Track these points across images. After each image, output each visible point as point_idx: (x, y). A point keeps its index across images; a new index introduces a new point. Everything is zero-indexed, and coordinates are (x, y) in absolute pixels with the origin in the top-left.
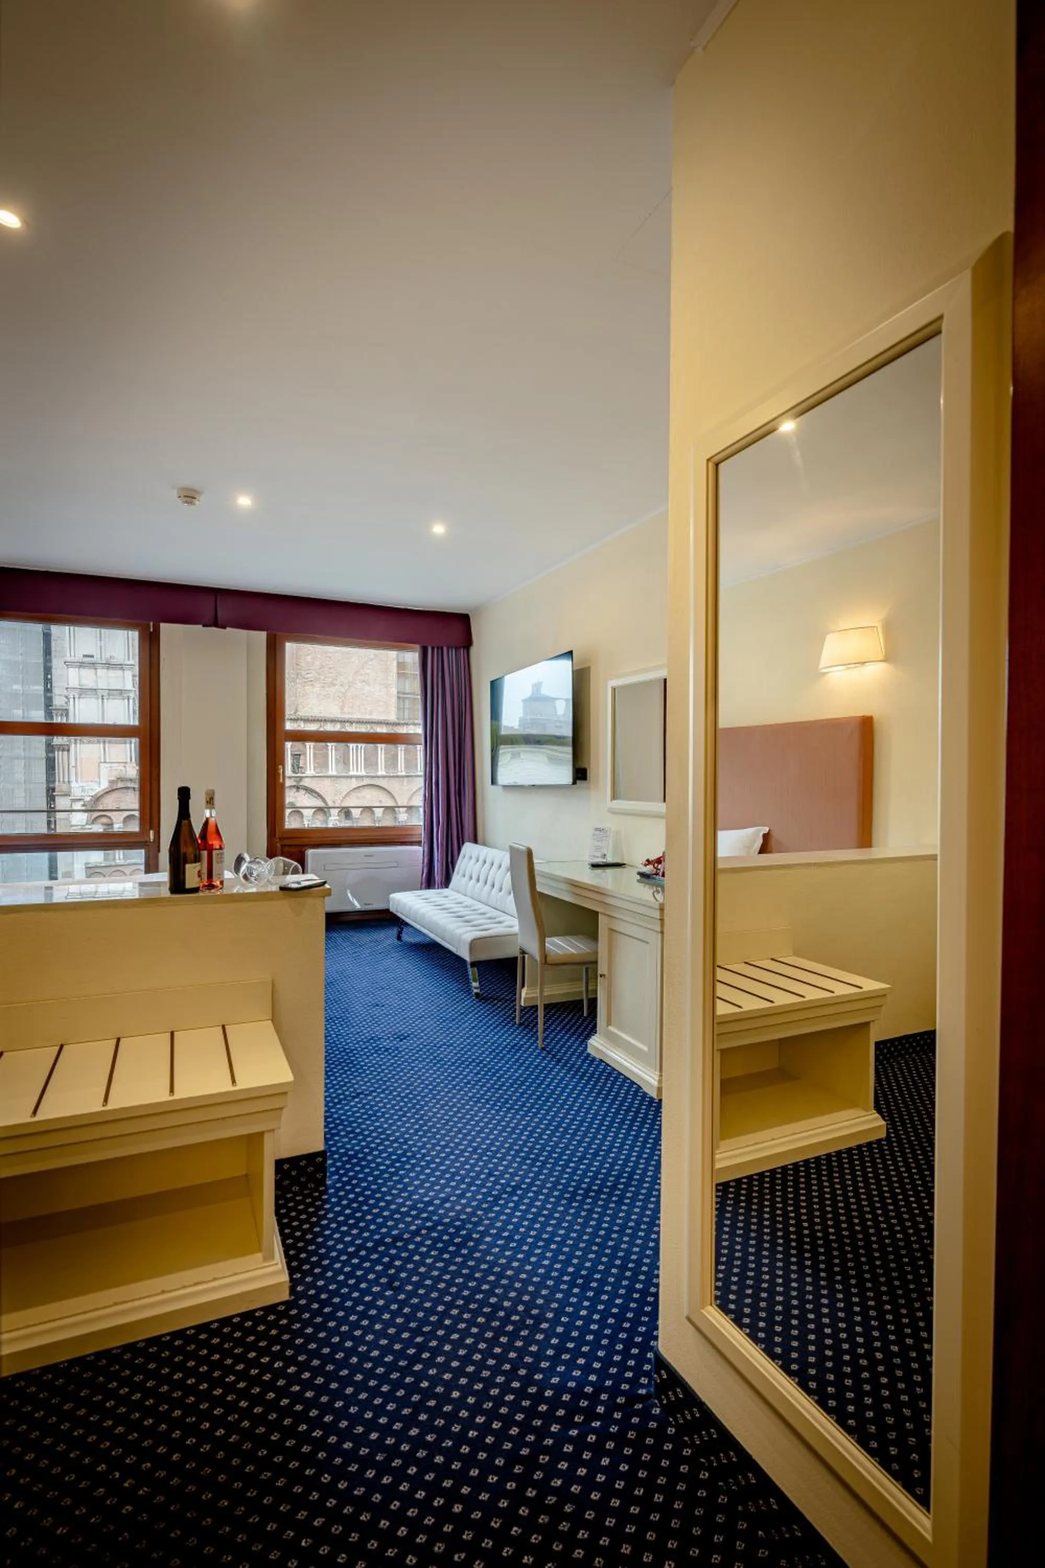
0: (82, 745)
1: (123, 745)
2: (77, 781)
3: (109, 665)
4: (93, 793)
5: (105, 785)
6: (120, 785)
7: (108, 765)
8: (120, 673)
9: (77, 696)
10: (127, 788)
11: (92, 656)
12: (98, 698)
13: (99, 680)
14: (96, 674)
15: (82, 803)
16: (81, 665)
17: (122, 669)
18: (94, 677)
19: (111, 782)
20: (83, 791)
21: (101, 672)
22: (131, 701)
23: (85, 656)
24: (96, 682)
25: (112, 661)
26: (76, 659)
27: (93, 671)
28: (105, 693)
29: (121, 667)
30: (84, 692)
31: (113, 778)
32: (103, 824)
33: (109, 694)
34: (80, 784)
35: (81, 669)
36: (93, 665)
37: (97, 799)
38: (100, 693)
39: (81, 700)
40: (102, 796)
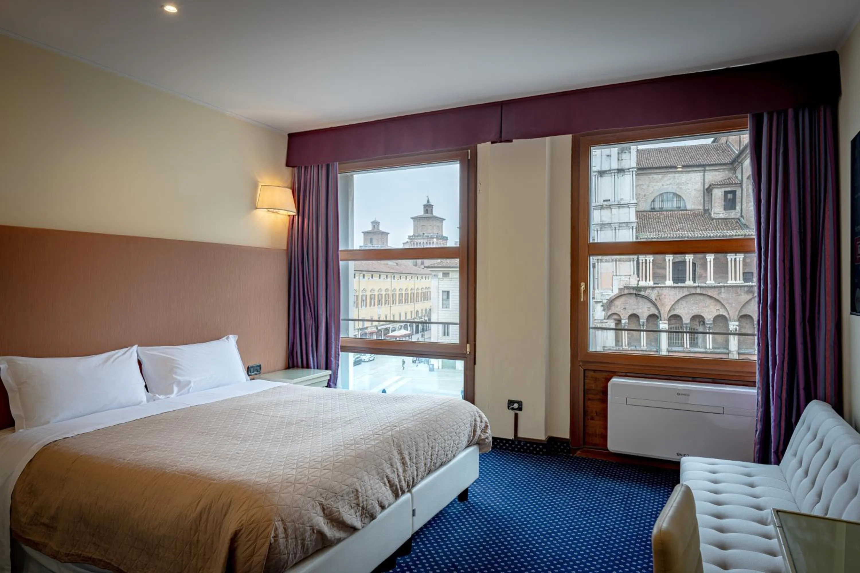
0: (603, 264)
1: (628, 263)
2: (598, 288)
3: (620, 205)
4: (608, 298)
5: (616, 292)
6: (626, 292)
7: (618, 277)
8: (626, 210)
9: (599, 229)
10: (631, 294)
11: (609, 200)
12: (612, 230)
13: (613, 217)
14: (611, 212)
15: (601, 304)
16: (602, 207)
17: (629, 207)
18: (610, 214)
19: (620, 289)
20: (602, 295)
21: (615, 211)
22: (634, 230)
23: (604, 201)
24: (611, 218)
25: (622, 202)
26: (599, 204)
27: (609, 210)
28: (617, 226)
29: (627, 205)
30: (603, 226)
31: (622, 287)
32: (615, 320)
33: (619, 227)
34: (600, 291)
35: (602, 210)
36: (610, 207)
37: (611, 302)
38: (613, 226)
39: (602, 232)
40: (614, 299)
